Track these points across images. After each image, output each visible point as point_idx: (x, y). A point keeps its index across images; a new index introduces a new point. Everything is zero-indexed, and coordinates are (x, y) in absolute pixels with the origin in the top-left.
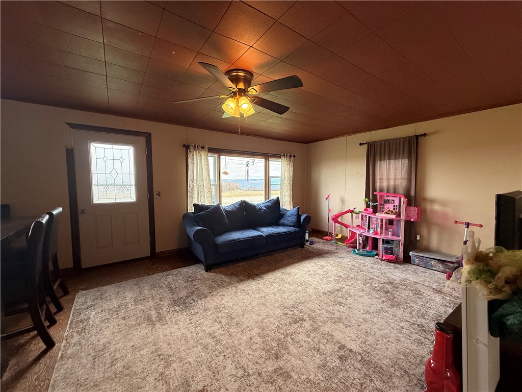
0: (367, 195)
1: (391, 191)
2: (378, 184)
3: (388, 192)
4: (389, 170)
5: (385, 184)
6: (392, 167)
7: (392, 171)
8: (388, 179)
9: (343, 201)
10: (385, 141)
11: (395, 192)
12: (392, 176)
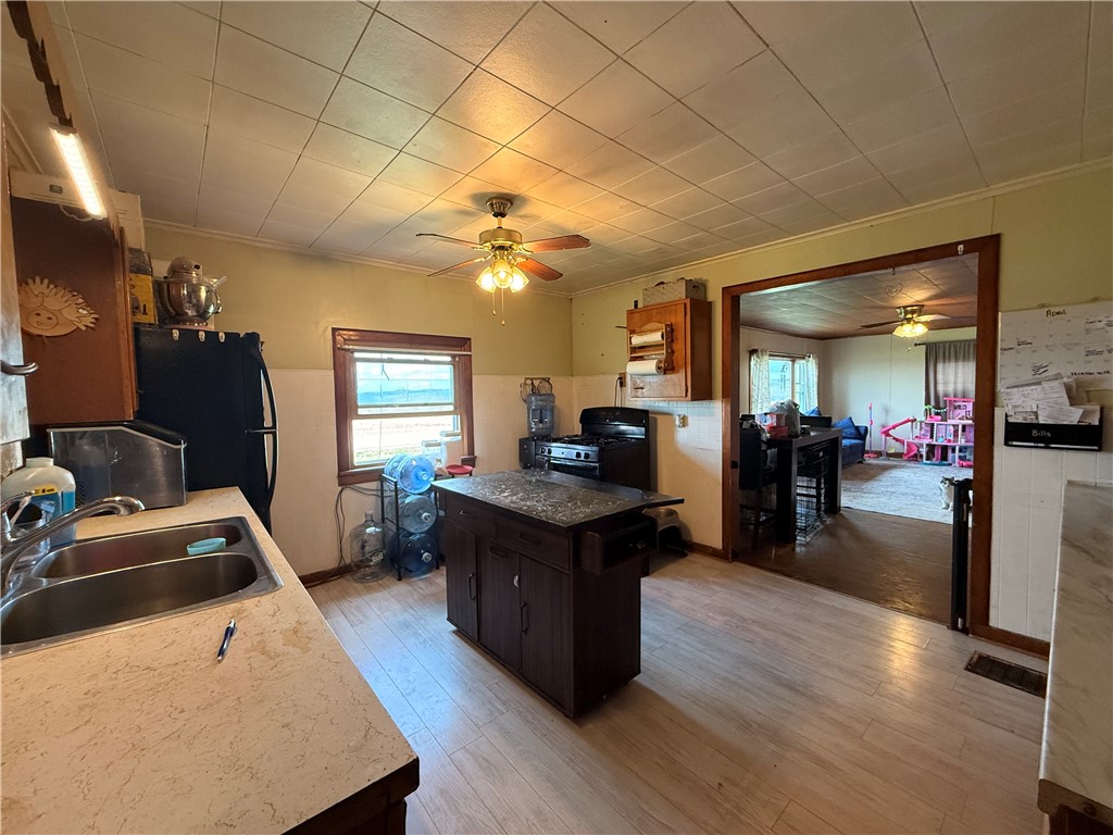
0: (928, 402)
1: (960, 395)
2: (941, 388)
3: (955, 396)
4: (956, 373)
5: (951, 389)
6: (960, 371)
7: (960, 375)
8: (955, 383)
9: (887, 411)
10: (951, 342)
11: (964, 396)
12: (960, 380)
